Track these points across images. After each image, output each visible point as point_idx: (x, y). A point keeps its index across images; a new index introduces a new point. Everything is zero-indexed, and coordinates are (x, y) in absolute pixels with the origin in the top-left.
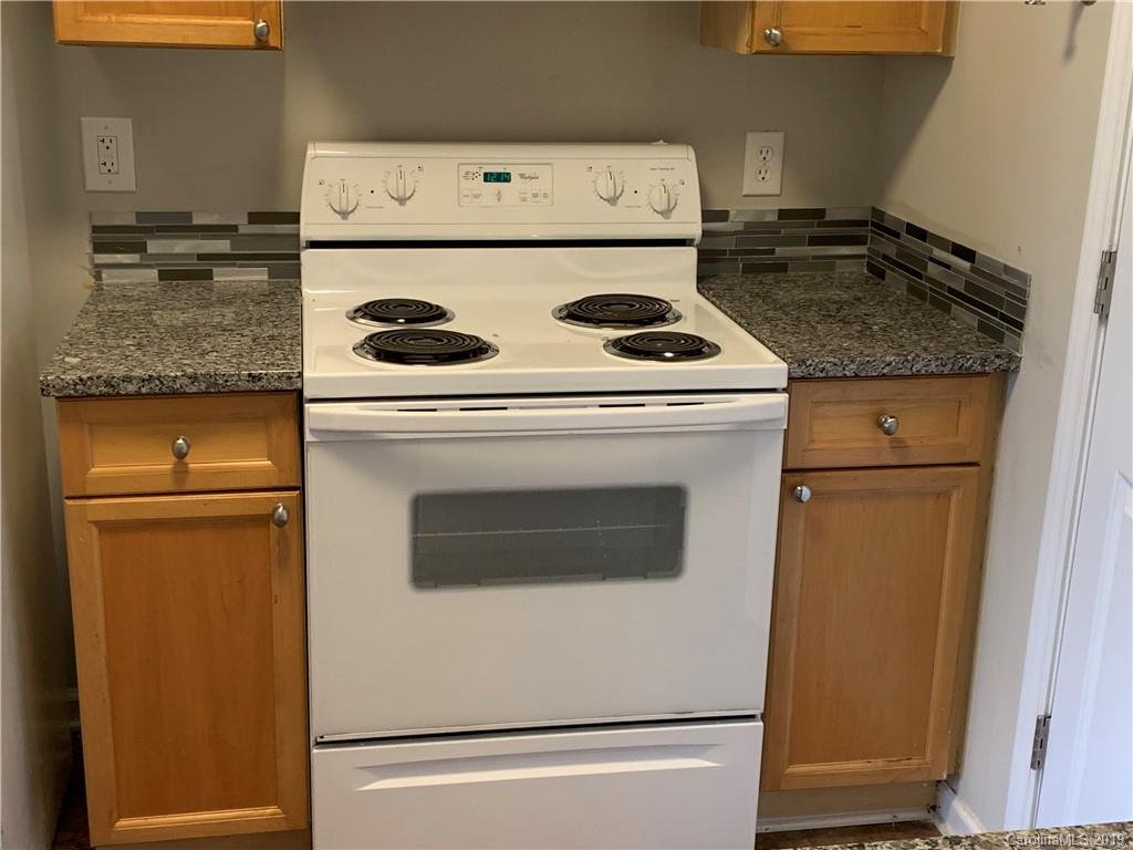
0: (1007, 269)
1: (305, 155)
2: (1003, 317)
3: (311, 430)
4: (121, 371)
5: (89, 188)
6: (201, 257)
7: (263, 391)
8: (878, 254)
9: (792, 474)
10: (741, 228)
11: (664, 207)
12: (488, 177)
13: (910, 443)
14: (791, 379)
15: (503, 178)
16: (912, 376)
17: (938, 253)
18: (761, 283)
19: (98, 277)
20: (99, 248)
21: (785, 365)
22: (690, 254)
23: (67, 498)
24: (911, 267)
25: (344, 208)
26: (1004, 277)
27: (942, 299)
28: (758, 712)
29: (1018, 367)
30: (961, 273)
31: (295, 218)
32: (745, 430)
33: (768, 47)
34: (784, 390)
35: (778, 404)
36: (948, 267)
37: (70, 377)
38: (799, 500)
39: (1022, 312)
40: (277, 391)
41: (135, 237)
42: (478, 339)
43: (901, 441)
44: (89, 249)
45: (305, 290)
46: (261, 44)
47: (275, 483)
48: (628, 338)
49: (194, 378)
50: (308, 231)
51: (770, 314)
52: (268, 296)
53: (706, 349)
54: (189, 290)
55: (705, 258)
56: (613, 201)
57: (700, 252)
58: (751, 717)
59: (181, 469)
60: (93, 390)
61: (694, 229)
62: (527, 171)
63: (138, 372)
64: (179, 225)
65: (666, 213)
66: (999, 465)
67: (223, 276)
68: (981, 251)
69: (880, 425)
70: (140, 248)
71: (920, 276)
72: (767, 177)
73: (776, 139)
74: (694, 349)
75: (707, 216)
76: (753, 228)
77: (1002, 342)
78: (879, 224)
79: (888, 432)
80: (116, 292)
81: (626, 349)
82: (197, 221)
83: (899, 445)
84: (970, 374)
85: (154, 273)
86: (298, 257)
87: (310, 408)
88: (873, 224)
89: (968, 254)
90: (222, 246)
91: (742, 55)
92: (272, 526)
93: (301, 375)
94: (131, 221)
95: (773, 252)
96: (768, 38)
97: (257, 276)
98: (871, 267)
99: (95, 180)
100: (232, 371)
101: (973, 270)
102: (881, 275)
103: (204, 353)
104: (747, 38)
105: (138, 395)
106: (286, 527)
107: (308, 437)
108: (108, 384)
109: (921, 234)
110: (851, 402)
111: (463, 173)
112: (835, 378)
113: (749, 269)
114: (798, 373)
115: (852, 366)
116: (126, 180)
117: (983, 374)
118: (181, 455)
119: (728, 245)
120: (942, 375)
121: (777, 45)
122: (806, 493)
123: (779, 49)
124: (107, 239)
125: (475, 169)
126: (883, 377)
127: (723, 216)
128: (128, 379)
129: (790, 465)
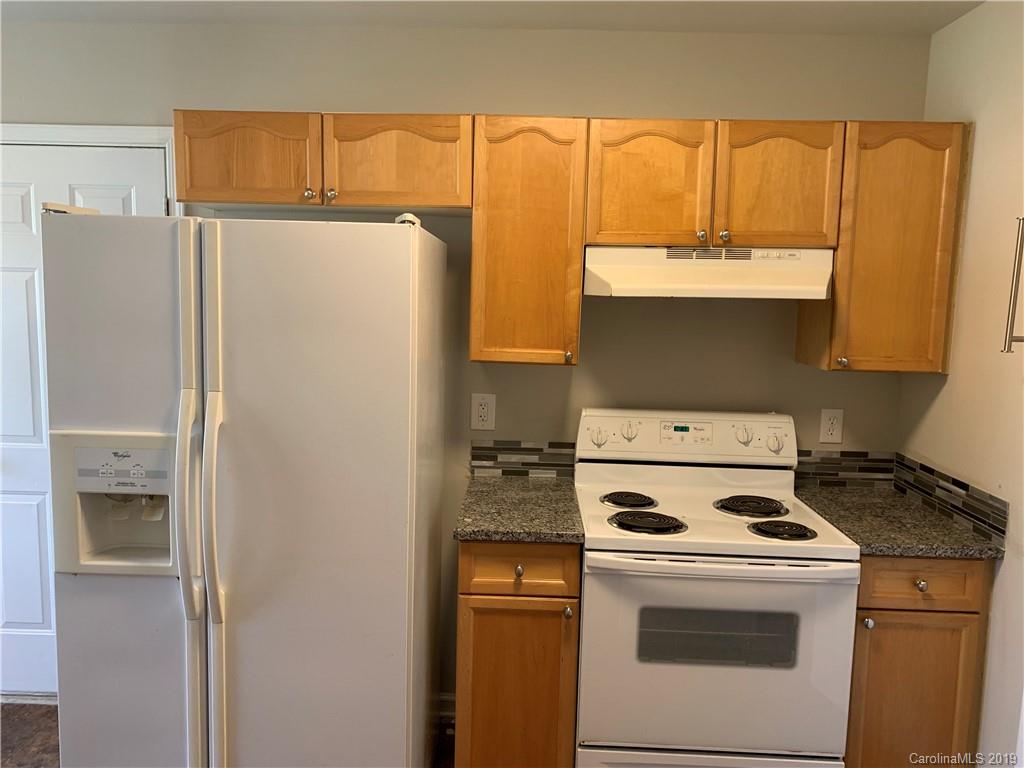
0: (991, 497)
1: (581, 414)
2: (990, 525)
3: (588, 567)
4: (492, 528)
5: (473, 427)
6: (523, 464)
7: (564, 543)
8: (900, 479)
9: (863, 611)
10: (818, 460)
11: (776, 448)
12: (676, 429)
13: (935, 597)
14: (862, 555)
15: (685, 429)
16: (936, 558)
17: (942, 483)
18: (832, 492)
19: (473, 472)
20: (474, 458)
21: (858, 547)
22: (791, 475)
23: (462, 594)
24: (926, 490)
25: (599, 442)
26: (991, 502)
27: (947, 510)
28: (841, 756)
29: (1003, 557)
30: (959, 496)
31: (573, 446)
32: (836, 583)
33: (840, 367)
34: (857, 561)
35: (854, 570)
36: (950, 492)
37: (469, 529)
38: (867, 626)
39: (1005, 524)
40: (571, 544)
41: (493, 453)
42: (676, 520)
43: (929, 595)
44: (470, 458)
45: (577, 485)
46: (568, 362)
47: (566, 594)
48: (762, 523)
49: (529, 534)
50: (580, 453)
51: (842, 513)
52: (557, 486)
53: (809, 534)
54: (518, 481)
55: (799, 476)
56: (746, 444)
57: (796, 473)
58: (836, 759)
59: (518, 583)
60: (479, 537)
61: (794, 461)
62: (699, 426)
63: (501, 529)
64: (514, 447)
65: (777, 452)
66: (991, 614)
67: (535, 474)
68: (972, 484)
69: (917, 585)
70: (494, 458)
71: (931, 495)
72: (834, 433)
73: (839, 413)
74: (801, 533)
75: (800, 453)
76: (826, 461)
77: (990, 540)
78: (901, 461)
79: (921, 590)
80: (482, 481)
81: (759, 529)
82: (523, 446)
83: (927, 597)
84: (971, 558)
85: (500, 471)
86: (573, 466)
87: (588, 554)
88: (897, 462)
89: (964, 486)
90: (535, 459)
91: (823, 371)
92: (563, 617)
93: (584, 535)
94: (491, 444)
95: (837, 475)
96: (840, 363)
97: (550, 475)
98: (896, 486)
99: (476, 424)
100: (548, 531)
101: (968, 495)
102: (904, 491)
103: (532, 520)
104: (827, 362)
105: (501, 541)
106: (571, 620)
107: (586, 570)
108: (486, 535)
109: (931, 471)
110: (897, 570)
111: (663, 426)
112: (888, 556)
113: (823, 484)
114: (866, 552)
115: (899, 550)
116: (490, 425)
117: (981, 559)
118: (519, 575)
119: (811, 470)
120: (954, 558)
121: (845, 366)
122: (871, 623)
123: (846, 368)
124: (479, 453)
125: (670, 424)
126: (918, 557)
127: (808, 453)
128: (496, 533)
129: (861, 606)
